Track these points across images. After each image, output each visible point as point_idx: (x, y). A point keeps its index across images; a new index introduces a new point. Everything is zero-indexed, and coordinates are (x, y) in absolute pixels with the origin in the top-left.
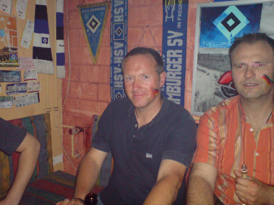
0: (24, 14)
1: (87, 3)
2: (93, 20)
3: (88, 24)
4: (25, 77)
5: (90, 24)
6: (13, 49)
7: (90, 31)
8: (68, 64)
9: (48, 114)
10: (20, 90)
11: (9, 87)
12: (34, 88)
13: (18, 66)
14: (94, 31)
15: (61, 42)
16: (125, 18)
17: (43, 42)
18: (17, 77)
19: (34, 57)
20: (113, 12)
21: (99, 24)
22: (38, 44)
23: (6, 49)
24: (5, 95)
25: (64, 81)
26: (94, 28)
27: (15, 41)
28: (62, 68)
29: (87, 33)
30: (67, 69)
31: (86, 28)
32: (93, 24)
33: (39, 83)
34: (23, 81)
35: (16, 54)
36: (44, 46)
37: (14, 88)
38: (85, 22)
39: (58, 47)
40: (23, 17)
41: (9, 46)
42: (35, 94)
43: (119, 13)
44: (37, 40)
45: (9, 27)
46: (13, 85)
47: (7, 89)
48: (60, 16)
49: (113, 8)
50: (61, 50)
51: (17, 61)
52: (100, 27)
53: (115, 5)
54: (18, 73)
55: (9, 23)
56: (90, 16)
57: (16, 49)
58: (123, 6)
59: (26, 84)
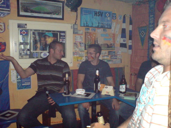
0: (118, 32)
1: (141, 26)
2: (143, 32)
3: (141, 34)
4: (117, 54)
5: (142, 34)
6: (113, 44)
7: (141, 37)
8: (133, 49)
9: (124, 67)
10: (115, 58)
12: (120, 58)
13: (114, 50)
15: (131, 41)
17: (124, 41)
18: (114, 54)
19: (120, 47)
20: (149, 30)
22: (122, 42)
23: (111, 44)
24: (110, 59)
25: (131, 56)
26: (143, 35)
27: (114, 41)
28: (130, 51)
29: (140, 37)
30: (132, 51)
31: (140, 35)
32: (143, 34)
33: (121, 56)
34: (116, 55)
35: (114, 46)
36: (124, 43)
37: (113, 57)
38: (140, 33)
40: (117, 33)
41: (112, 43)
42: (120, 60)
43: (151, 29)
44: (122, 41)
45: (113, 37)
46: (112, 56)
47: (111, 57)
48: (130, 32)
49: (149, 28)
50: (130, 44)
51: (114, 48)
52: (145, 35)
53: (150, 27)
54: (115, 52)
55: (113, 36)
56: (142, 31)
57: (114, 44)
59: (117, 56)
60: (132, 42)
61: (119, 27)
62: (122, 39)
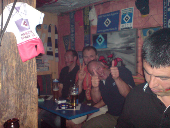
0: (44, 41)
2: (66, 41)
4: (44, 61)
8: (60, 57)
9: (52, 75)
11: (38, 65)
12: (47, 65)
13: (41, 58)
14: (67, 45)
15: (57, 49)
16: (74, 40)
17: (51, 48)
18: (41, 61)
19: (47, 55)
21: (68, 42)
22: (48, 50)
28: (57, 58)
29: (65, 45)
30: (59, 59)
33: (49, 64)
34: (43, 63)
36: (50, 51)
37: (40, 65)
38: (64, 42)
39: (56, 51)
42: (47, 68)
43: (73, 38)
46: (39, 64)
48: (56, 40)
49: (71, 37)
50: (57, 52)
51: (41, 56)
52: (68, 43)
54: (41, 60)
56: (66, 39)
58: (74, 36)
59: (44, 64)
60: (59, 50)
61: (45, 36)
62: (48, 48)
